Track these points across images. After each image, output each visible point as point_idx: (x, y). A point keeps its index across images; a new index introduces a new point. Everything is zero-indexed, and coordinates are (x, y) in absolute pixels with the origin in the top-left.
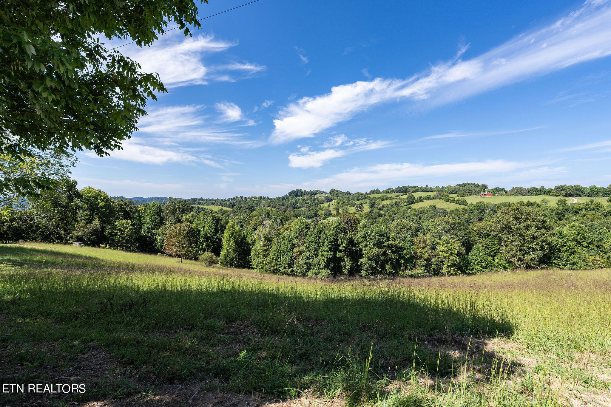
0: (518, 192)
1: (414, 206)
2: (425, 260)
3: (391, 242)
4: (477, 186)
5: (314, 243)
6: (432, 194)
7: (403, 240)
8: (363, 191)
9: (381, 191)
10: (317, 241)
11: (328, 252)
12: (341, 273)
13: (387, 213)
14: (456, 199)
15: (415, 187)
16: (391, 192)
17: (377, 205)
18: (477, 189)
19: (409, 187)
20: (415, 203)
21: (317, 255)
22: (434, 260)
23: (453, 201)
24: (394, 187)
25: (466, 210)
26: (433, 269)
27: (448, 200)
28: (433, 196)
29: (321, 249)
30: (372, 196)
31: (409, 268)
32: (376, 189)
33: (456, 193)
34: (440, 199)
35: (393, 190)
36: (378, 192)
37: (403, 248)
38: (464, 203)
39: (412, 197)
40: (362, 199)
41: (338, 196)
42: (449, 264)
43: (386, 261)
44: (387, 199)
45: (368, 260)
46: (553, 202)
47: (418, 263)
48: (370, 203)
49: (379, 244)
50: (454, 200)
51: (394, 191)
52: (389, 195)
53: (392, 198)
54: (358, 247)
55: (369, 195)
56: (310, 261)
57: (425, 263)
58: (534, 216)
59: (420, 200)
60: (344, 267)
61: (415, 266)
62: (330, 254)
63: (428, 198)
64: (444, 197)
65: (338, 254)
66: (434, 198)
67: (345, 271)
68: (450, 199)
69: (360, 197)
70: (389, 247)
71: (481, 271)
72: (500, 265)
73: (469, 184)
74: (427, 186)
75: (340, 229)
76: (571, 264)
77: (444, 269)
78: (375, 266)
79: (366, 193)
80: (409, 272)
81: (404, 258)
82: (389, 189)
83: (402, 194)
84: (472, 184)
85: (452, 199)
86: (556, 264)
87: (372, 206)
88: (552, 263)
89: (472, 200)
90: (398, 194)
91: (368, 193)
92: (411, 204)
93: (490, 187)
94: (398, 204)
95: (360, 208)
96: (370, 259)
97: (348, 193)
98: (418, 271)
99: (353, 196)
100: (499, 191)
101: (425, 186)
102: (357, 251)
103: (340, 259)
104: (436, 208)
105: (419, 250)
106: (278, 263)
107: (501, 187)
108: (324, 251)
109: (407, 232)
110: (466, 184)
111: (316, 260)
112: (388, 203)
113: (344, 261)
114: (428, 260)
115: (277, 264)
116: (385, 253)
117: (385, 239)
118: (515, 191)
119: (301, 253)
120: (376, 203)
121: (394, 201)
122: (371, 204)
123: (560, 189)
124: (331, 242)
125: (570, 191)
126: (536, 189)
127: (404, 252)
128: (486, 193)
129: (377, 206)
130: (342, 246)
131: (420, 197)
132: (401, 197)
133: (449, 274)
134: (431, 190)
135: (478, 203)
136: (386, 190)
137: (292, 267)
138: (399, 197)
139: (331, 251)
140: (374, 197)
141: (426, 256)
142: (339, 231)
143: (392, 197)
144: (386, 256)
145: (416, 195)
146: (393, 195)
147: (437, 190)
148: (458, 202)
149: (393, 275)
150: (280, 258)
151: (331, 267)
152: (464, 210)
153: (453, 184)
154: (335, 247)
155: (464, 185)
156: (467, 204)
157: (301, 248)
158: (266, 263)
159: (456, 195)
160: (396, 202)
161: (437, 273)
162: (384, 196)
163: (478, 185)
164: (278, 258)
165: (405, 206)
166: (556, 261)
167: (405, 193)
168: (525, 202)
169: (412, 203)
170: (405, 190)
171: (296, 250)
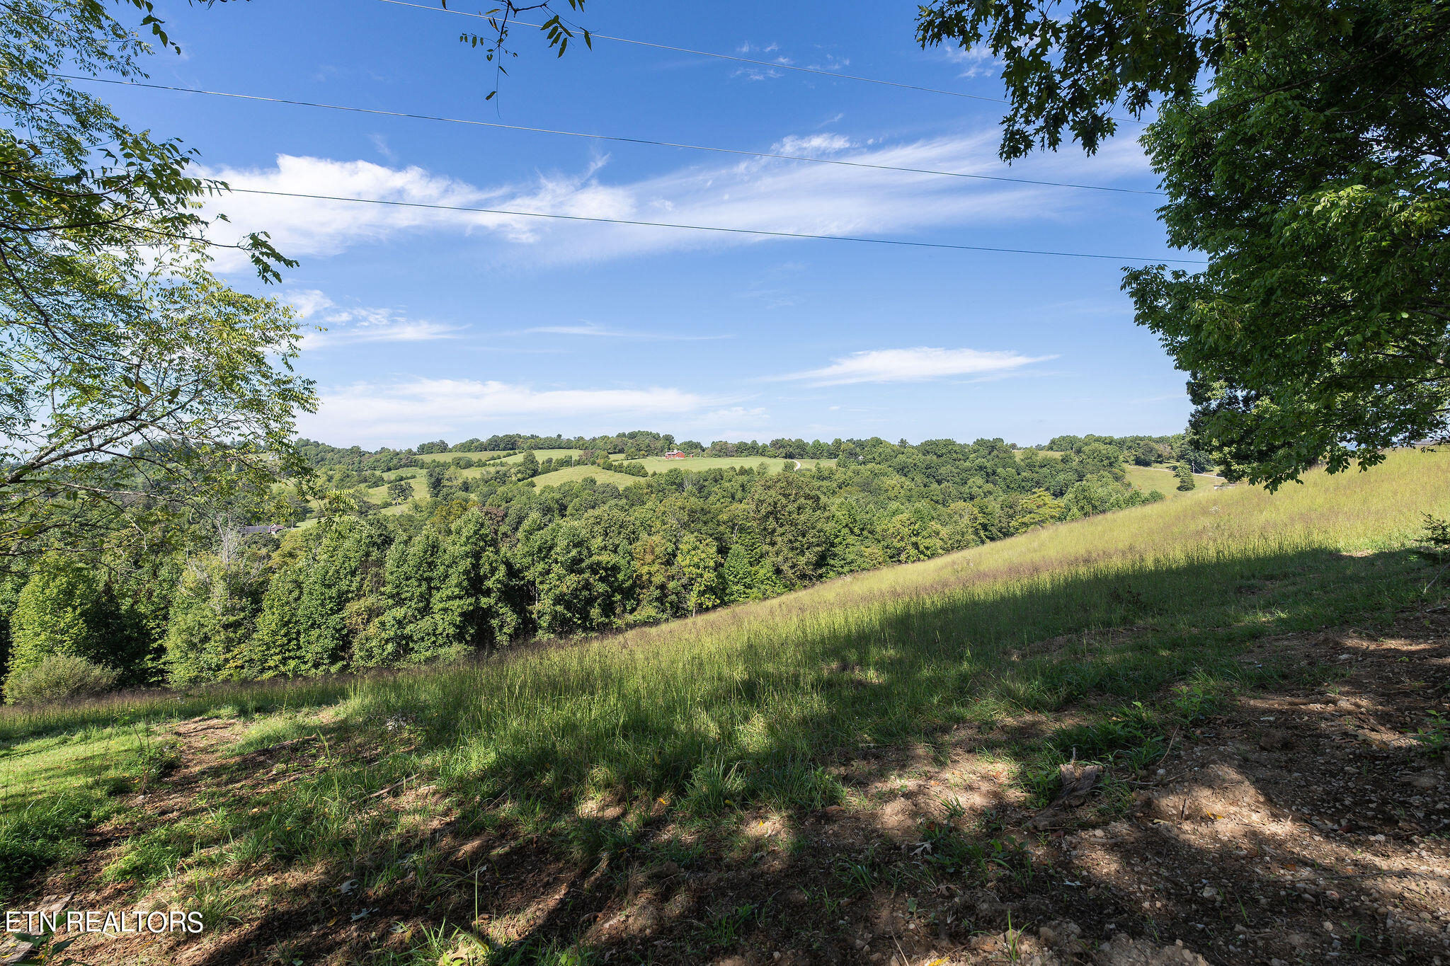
0: (721, 450)
1: (541, 482)
2: (657, 588)
3: (595, 558)
4: (656, 437)
5: (414, 582)
6: (575, 454)
7: (615, 551)
8: (400, 446)
9: (450, 446)
10: (427, 574)
11: (461, 598)
12: (493, 645)
13: (490, 500)
14: (626, 463)
15: (533, 437)
16: (476, 448)
17: (450, 479)
18: (659, 444)
19: (519, 436)
20: (540, 474)
21: (426, 610)
22: (671, 585)
23: (619, 469)
24: (484, 438)
25: (652, 486)
26: (670, 603)
27: (609, 467)
28: (578, 458)
29: (437, 595)
30: (427, 458)
31: (628, 608)
32: (436, 440)
33: (621, 451)
34: (593, 463)
35: (482, 444)
36: (443, 447)
37: (615, 569)
38: (640, 472)
39: (531, 460)
40: (401, 466)
41: (323, 460)
42: (702, 588)
43: (590, 602)
44: (469, 465)
45: (554, 605)
46: (776, 466)
47: (645, 595)
48: (431, 475)
49: (574, 566)
50: (621, 466)
51: (483, 448)
52: (475, 456)
53: (481, 464)
54: (523, 578)
55: (420, 457)
56: (407, 631)
57: (657, 593)
58: (807, 491)
59: (550, 467)
60: (500, 630)
61: (639, 602)
62: (467, 603)
63: (566, 463)
64: (601, 461)
65: (485, 602)
66: (579, 463)
67: (502, 639)
68: (614, 463)
69: (395, 461)
70: (594, 569)
71: (745, 593)
72: (768, 579)
73: (642, 433)
74: (559, 436)
75: (483, 538)
76: (849, 563)
77: (692, 600)
78: (569, 615)
79: (410, 451)
80: (630, 618)
81: (619, 589)
82: (472, 442)
83: (505, 453)
84: (648, 434)
85: (616, 463)
86: (832, 566)
87: (436, 484)
88: (828, 564)
89: (657, 465)
90: (496, 453)
91: (415, 450)
92: (533, 476)
93: (678, 440)
94: (502, 478)
95: (402, 490)
96: (558, 600)
97: (356, 452)
98: (647, 611)
99: (372, 460)
100: (692, 448)
101: (554, 436)
102: (521, 588)
103: (489, 613)
104: (595, 483)
105: (645, 569)
106: (292, 654)
107: (695, 441)
108: (449, 598)
109: (619, 533)
110: (637, 433)
111: (426, 623)
112: (478, 476)
113: (498, 615)
114: (662, 587)
115: (285, 659)
116: (587, 586)
117: (585, 552)
118: (718, 448)
119: (373, 613)
120: (447, 477)
121: (492, 470)
122: (433, 480)
123: (778, 444)
124: (466, 572)
125: (791, 450)
126: (746, 444)
127: (621, 577)
128: (675, 451)
129: (449, 484)
130: (494, 578)
131: (550, 461)
132: (504, 460)
133: (702, 609)
134: (568, 445)
135: (671, 471)
136: (462, 445)
137: (343, 659)
138: (498, 461)
139: (469, 595)
140: (434, 461)
141: (658, 579)
142: (482, 544)
143: (480, 460)
144: (590, 590)
145: (541, 456)
146: (485, 455)
147: (579, 444)
148: (631, 471)
149: (605, 629)
150: (297, 639)
151: (471, 635)
152: (649, 486)
153: (613, 433)
154: (475, 585)
155: (633, 436)
156: (645, 475)
157: (370, 600)
158: (239, 663)
159: (622, 456)
160: (498, 472)
161: (679, 611)
162: (460, 459)
163: (658, 434)
164: (290, 641)
165: (519, 480)
166: (832, 562)
167: (511, 452)
168: (738, 469)
169: (535, 473)
170: (510, 444)
171: (353, 607)
